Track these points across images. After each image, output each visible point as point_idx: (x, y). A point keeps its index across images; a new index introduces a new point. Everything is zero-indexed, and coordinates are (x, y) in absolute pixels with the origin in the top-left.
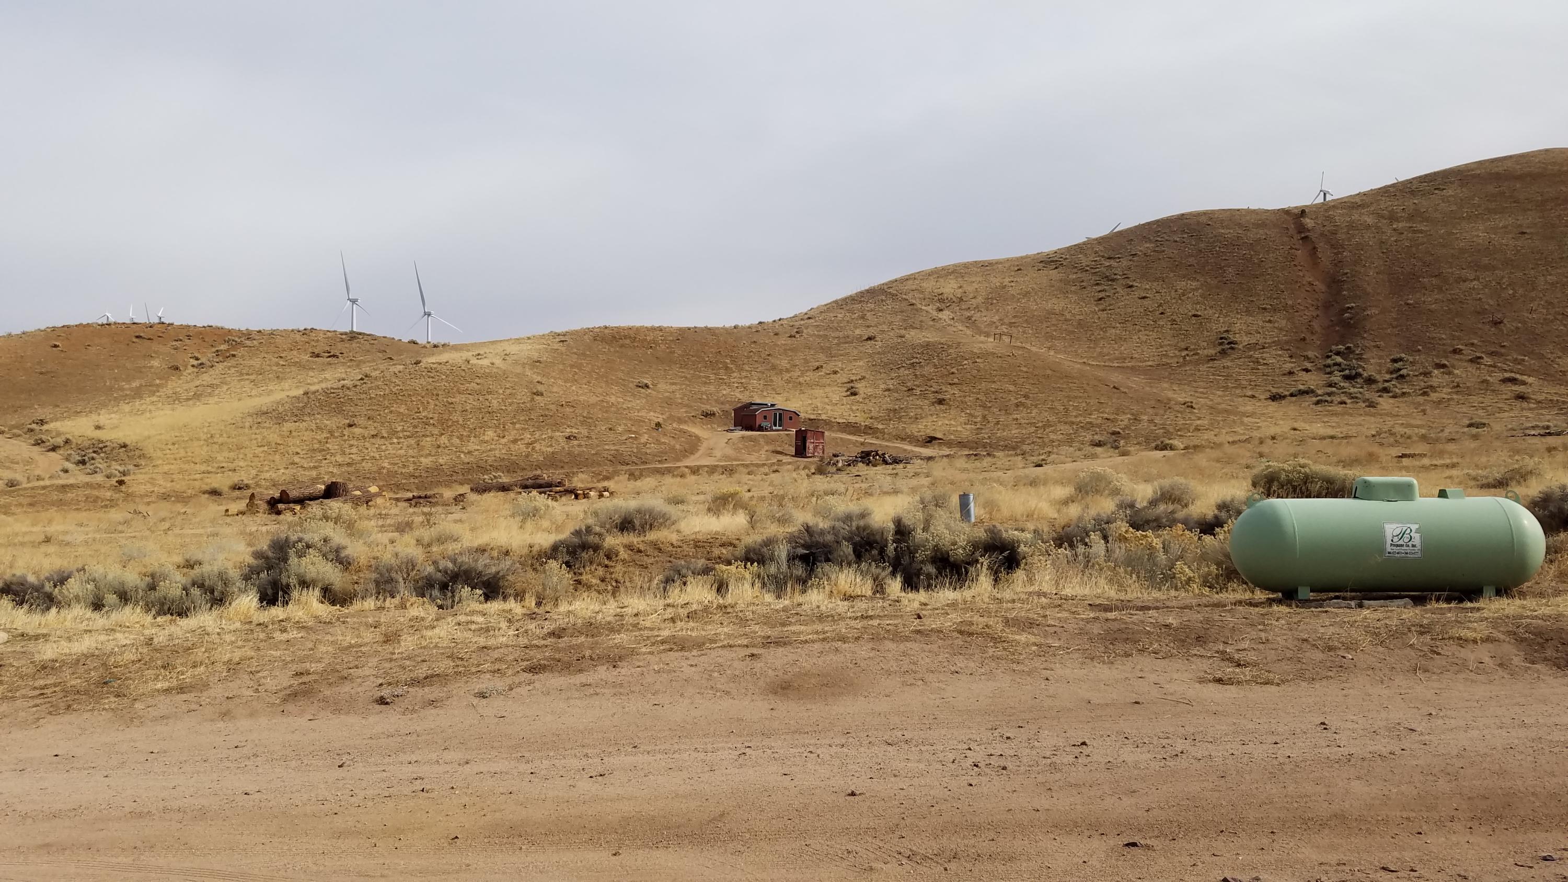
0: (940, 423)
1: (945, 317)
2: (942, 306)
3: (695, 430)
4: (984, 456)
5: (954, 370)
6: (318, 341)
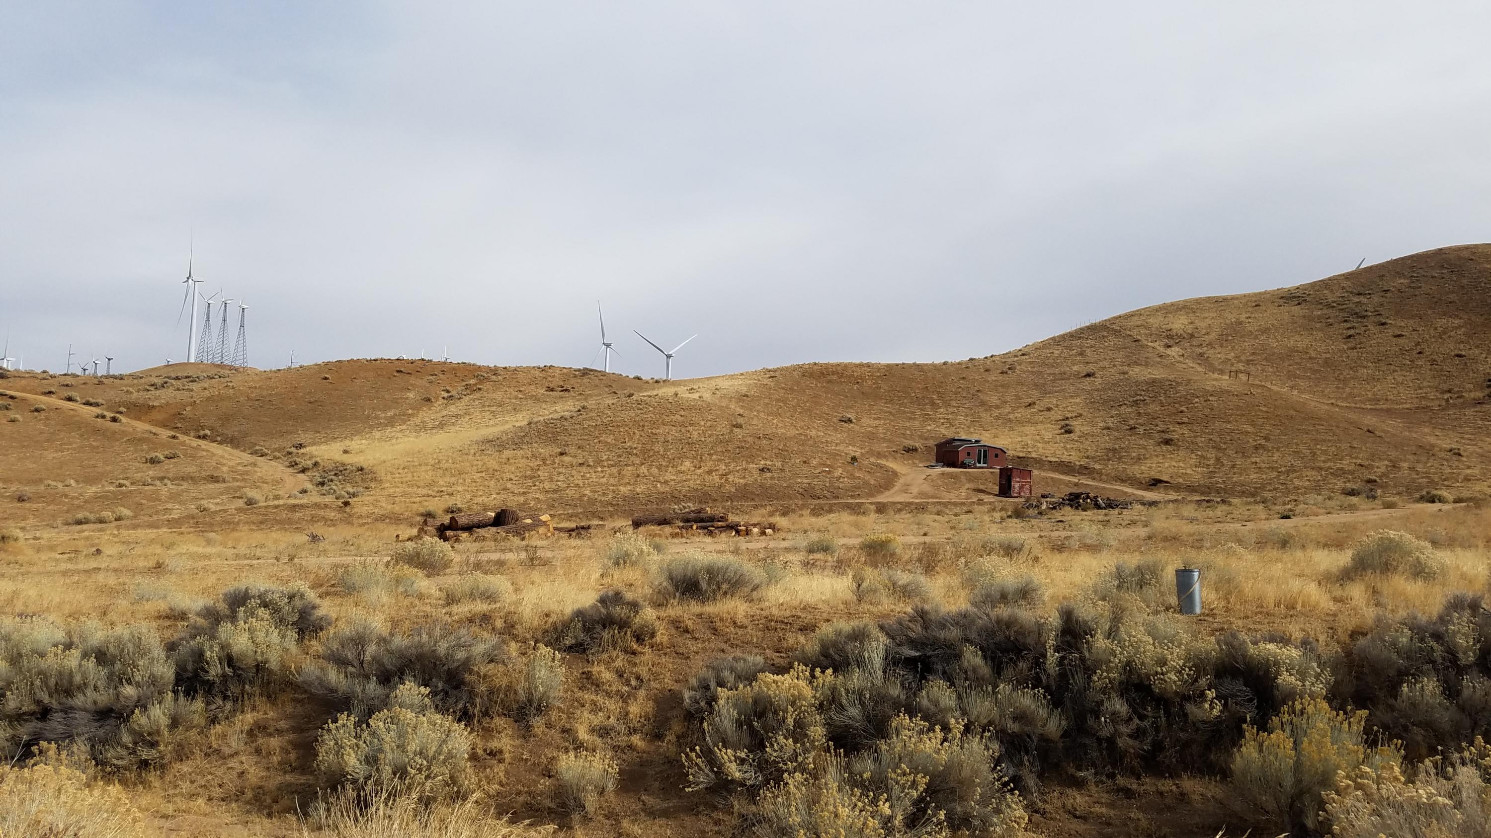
0: (1167, 465)
1: (1174, 354)
2: (1171, 342)
3: (892, 465)
4: (1218, 502)
5: (1183, 408)
6: (554, 376)
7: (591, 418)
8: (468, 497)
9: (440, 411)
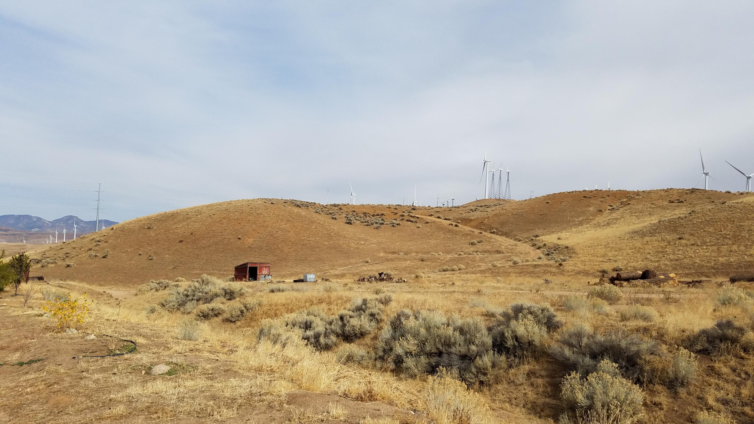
6: (673, 194)
7: (698, 217)
8: (625, 262)
9: (607, 216)
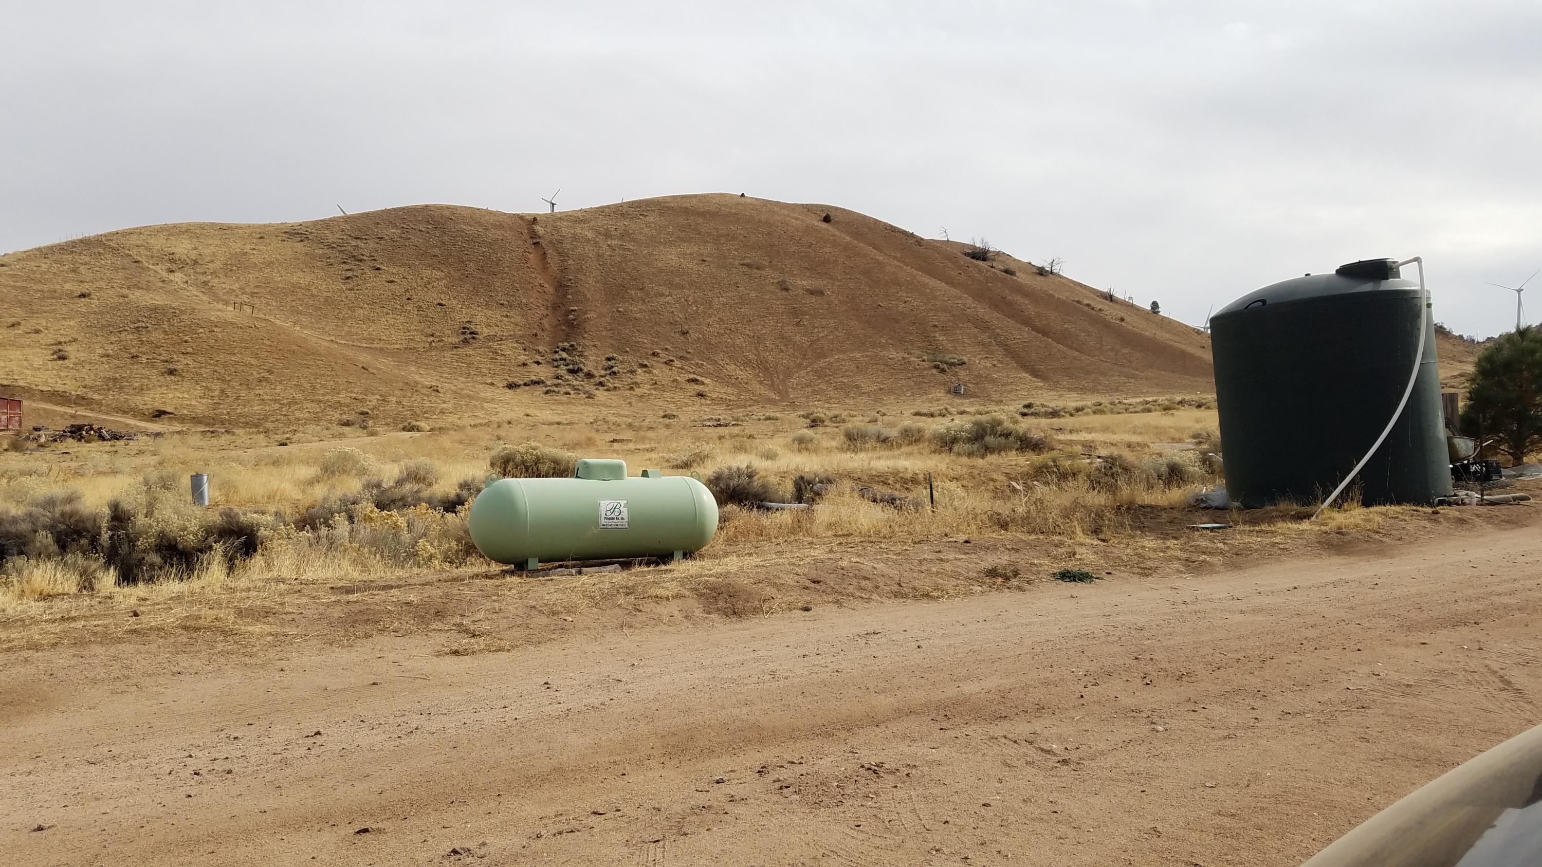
0: (171, 396)
1: (177, 279)
2: (174, 267)
4: (222, 433)
5: (187, 338)
